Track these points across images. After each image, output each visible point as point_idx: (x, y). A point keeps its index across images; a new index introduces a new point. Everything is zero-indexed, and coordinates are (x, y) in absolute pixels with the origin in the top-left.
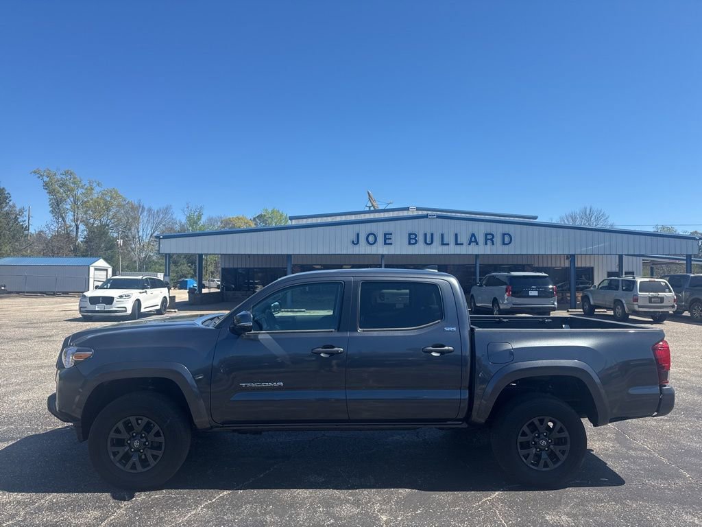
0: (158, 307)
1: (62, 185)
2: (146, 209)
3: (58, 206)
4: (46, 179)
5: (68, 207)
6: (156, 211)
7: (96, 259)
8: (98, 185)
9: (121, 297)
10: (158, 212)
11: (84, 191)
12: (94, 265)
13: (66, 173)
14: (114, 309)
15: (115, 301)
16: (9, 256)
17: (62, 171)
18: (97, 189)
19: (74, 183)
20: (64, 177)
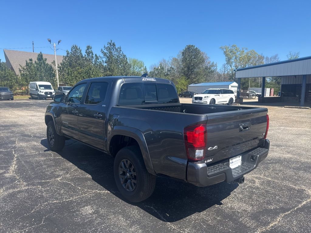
0: (228, 102)
1: (231, 52)
2: (265, 58)
3: (229, 61)
4: (225, 50)
5: (233, 61)
6: (269, 58)
7: (232, 82)
8: (246, 49)
9: (205, 97)
10: (270, 58)
11: (240, 53)
12: (231, 85)
13: (233, 46)
14: (202, 102)
15: (203, 99)
16: (203, 82)
17: (231, 46)
18: (246, 51)
19: (236, 50)
20: (232, 48)
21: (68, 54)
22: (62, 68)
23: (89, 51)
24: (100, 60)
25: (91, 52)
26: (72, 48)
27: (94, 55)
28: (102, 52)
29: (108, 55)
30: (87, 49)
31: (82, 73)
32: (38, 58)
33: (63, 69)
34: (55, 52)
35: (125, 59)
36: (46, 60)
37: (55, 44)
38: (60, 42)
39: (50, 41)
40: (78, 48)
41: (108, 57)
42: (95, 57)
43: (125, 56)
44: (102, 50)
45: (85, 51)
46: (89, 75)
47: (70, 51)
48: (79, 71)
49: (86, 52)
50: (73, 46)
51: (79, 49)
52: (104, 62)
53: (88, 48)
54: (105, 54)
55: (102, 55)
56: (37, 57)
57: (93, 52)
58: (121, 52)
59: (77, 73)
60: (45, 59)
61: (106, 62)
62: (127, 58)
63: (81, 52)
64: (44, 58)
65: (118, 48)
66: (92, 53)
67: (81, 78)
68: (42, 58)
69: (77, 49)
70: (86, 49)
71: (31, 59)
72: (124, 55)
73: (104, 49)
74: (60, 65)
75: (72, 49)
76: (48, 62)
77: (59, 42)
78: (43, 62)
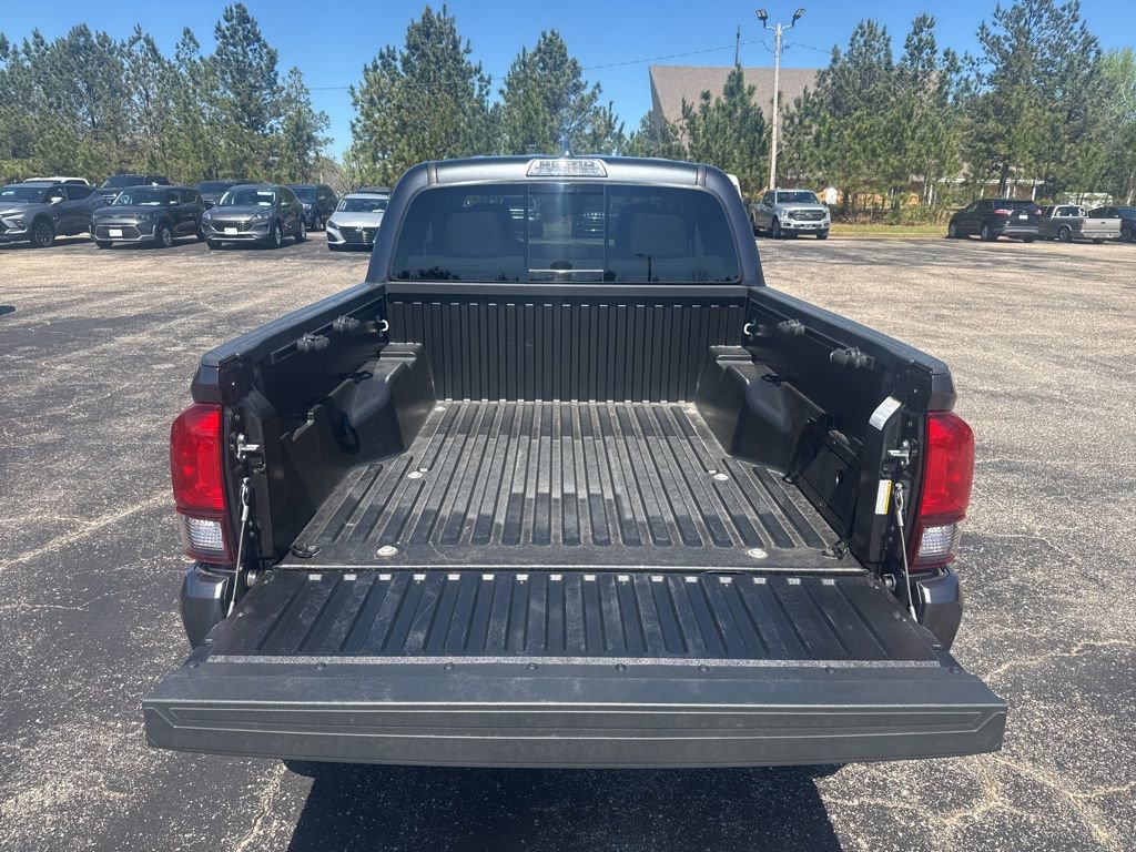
21: (835, 61)
22: (797, 120)
23: (920, 40)
24: (964, 74)
25: (927, 43)
26: (856, 33)
27: (940, 55)
28: (981, 39)
29: (1007, 46)
30: (915, 33)
31: (871, 134)
32: (726, 87)
33: (801, 122)
34: (777, 59)
35: (1093, 54)
36: (752, 90)
37: (779, 26)
38: (799, 17)
39: (764, 18)
40: (879, 32)
41: (1005, 57)
42: (940, 65)
43: (1089, 42)
44: (983, 28)
45: (904, 43)
46: (899, 141)
47: (844, 49)
48: (860, 127)
49: (907, 47)
50: (861, 27)
51: (883, 34)
52: (985, 81)
53: (922, 24)
54: (994, 45)
55: (978, 51)
56: (725, 82)
57: (936, 42)
58: (1077, 26)
59: (853, 134)
60: (750, 87)
61: (991, 81)
62: (1098, 53)
63: (887, 45)
64: (746, 87)
65: (1064, 9)
66: (932, 48)
67: (863, 156)
68: (739, 87)
69: (875, 35)
70: (912, 30)
71: (708, 92)
72: (1086, 38)
73: (995, 24)
74: (793, 109)
75: (853, 39)
76: (757, 101)
77: (796, 17)
78: (742, 100)
